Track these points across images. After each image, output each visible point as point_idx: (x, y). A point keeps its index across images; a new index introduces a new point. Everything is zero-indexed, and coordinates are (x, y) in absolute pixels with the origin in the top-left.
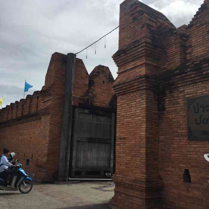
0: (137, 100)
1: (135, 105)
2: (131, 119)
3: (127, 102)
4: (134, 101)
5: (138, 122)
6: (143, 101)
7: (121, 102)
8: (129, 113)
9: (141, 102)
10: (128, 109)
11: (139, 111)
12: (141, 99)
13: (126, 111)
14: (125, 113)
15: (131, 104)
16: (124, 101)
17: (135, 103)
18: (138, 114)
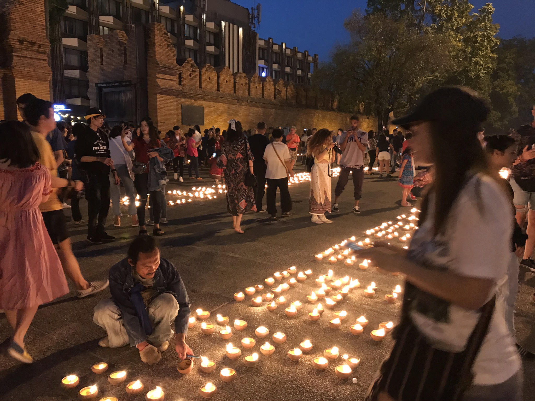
3: (165, 100)
6: (175, 102)
10: (165, 104)
15: (167, 102)
16: (162, 98)
17: (170, 102)
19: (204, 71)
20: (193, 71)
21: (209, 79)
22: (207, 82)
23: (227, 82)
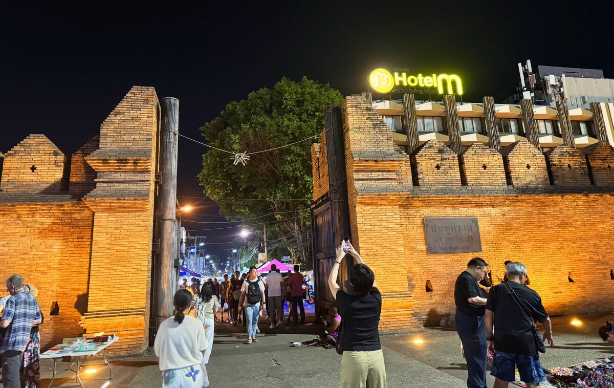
0: (387, 214)
1: (385, 219)
2: (381, 234)
3: (374, 215)
4: (383, 214)
5: (393, 238)
6: (396, 216)
7: (364, 213)
8: (379, 227)
9: (394, 216)
10: (375, 222)
11: (393, 226)
12: (393, 214)
13: (373, 224)
14: (372, 227)
15: (380, 217)
16: (368, 212)
17: (386, 217)
18: (391, 229)
19: (470, 156)
20: (443, 159)
21: (485, 167)
22: (481, 173)
23: (528, 167)
